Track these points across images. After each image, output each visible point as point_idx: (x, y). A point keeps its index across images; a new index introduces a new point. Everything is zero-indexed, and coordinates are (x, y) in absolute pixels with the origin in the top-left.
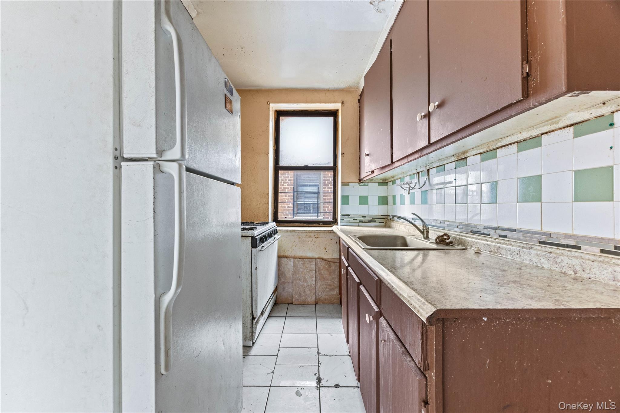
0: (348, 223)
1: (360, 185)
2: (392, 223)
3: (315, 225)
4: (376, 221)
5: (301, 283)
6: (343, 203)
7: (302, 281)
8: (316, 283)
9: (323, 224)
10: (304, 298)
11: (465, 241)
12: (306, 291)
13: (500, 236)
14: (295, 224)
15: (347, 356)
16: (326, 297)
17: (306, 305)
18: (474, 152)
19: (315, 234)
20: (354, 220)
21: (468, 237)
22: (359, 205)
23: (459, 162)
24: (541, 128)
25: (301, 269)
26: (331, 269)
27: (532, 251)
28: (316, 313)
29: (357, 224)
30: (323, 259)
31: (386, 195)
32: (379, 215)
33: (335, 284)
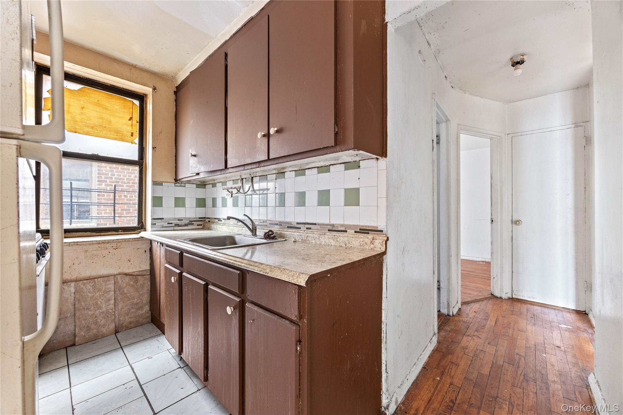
0: (161, 227)
1: (175, 186)
2: (212, 225)
3: (110, 233)
4: (193, 224)
5: (90, 312)
6: (154, 205)
7: (92, 309)
8: (115, 307)
9: (124, 232)
10: (95, 331)
11: (284, 234)
12: (100, 321)
13: (307, 228)
14: (75, 233)
15: (178, 369)
16: (132, 320)
17: (99, 340)
18: (291, 169)
19: (114, 245)
20: (168, 224)
21: (286, 231)
22: (175, 207)
23: (279, 175)
24: (330, 162)
25: (89, 294)
26: (139, 284)
27: (326, 236)
28: (120, 343)
29: (172, 228)
30: (126, 274)
31: (204, 198)
32: (197, 218)
33: (144, 301)
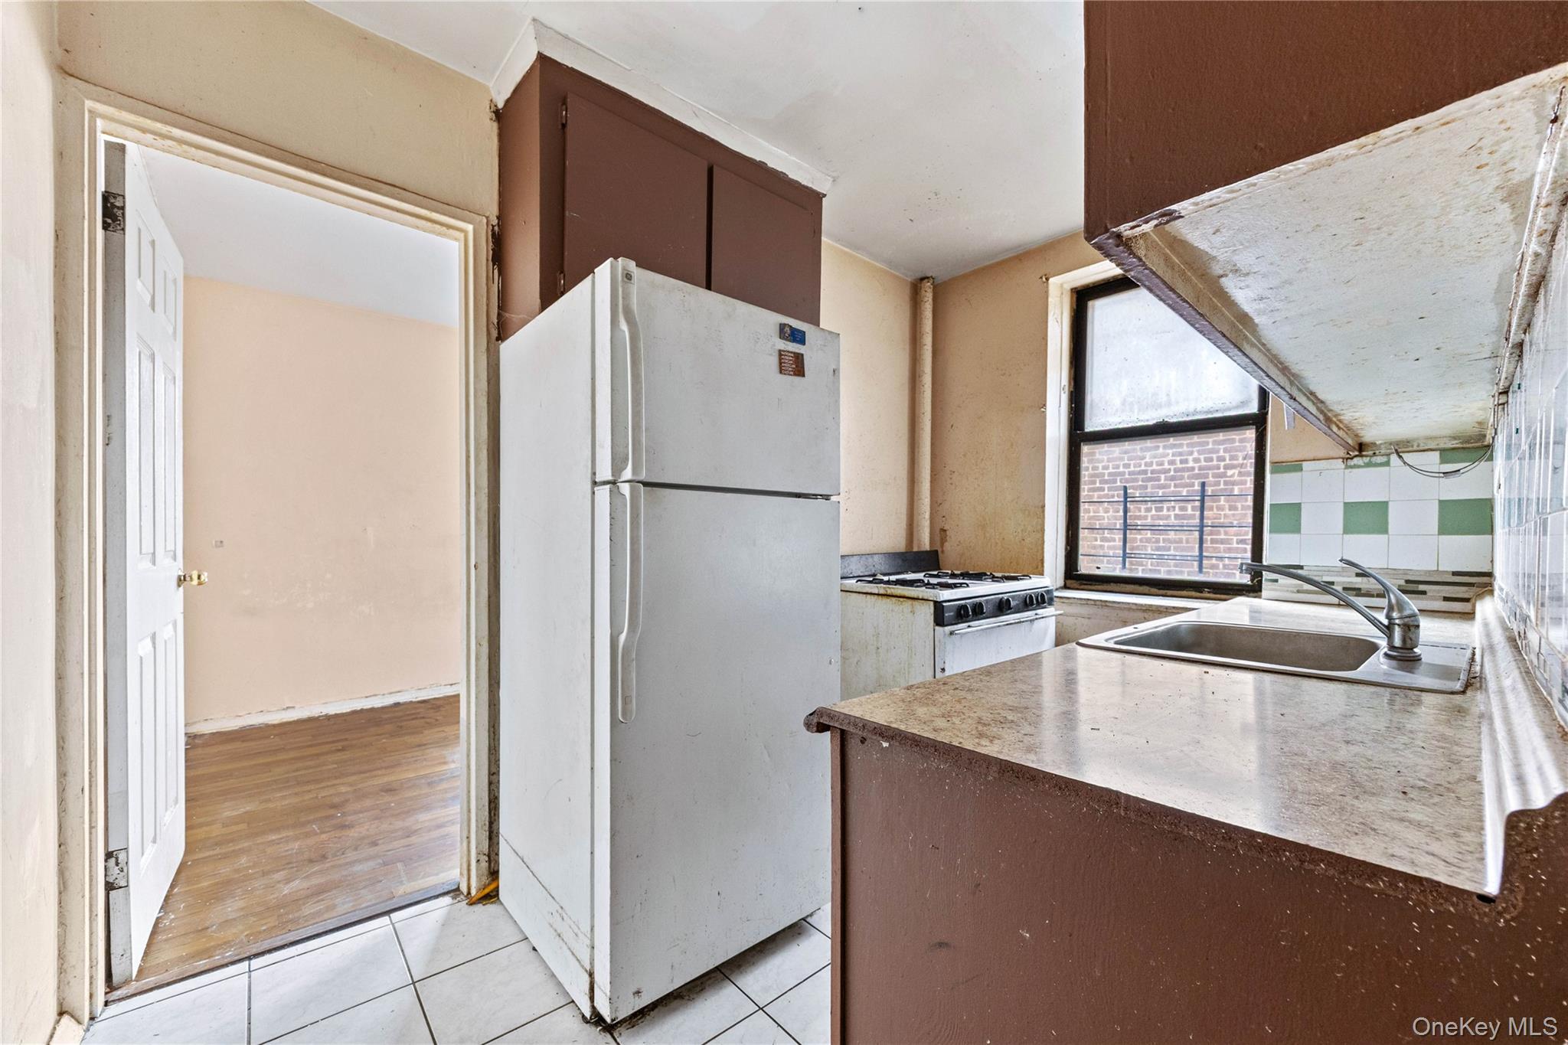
0: (1293, 592)
1: (1347, 467)
3: (1184, 593)
4: (1424, 593)
9: (1215, 593)
14: (1125, 585)
22: (1345, 532)
31: (1483, 498)
32: (1446, 572)
